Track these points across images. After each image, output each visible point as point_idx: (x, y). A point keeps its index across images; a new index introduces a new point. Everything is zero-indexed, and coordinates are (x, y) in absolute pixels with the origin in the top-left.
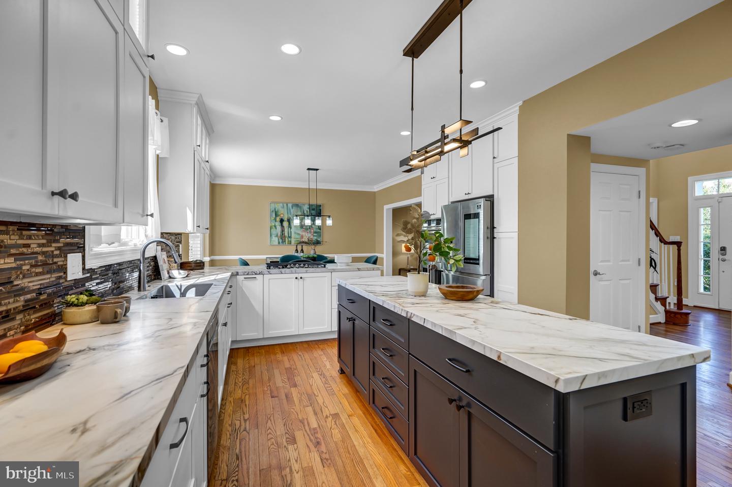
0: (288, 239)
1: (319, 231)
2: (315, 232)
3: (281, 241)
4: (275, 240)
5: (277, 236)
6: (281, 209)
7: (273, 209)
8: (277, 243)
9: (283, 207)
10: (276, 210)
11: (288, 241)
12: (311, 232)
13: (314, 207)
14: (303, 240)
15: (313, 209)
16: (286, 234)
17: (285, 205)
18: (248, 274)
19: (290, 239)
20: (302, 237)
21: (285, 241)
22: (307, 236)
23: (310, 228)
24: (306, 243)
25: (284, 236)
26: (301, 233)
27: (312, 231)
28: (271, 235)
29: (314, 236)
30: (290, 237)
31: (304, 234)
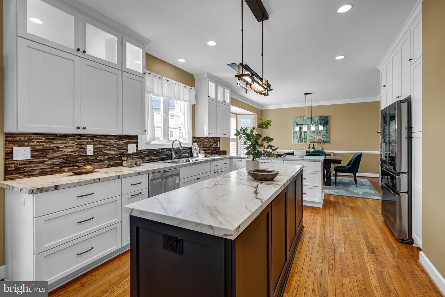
0: (304, 140)
1: (327, 134)
2: (324, 135)
3: (300, 141)
4: (296, 141)
5: (297, 138)
6: (299, 121)
7: (295, 121)
8: (297, 142)
9: (301, 120)
10: (297, 122)
11: (304, 141)
12: (320, 135)
13: (322, 118)
14: (315, 140)
15: (322, 120)
16: (303, 137)
17: (302, 118)
18: (238, 158)
19: (306, 140)
20: (314, 138)
21: (302, 141)
22: (317, 138)
23: (320, 133)
24: (316, 142)
25: (302, 138)
26: (313, 136)
27: (322, 134)
28: (293, 137)
29: (323, 138)
30: (306, 139)
31: (315, 136)
